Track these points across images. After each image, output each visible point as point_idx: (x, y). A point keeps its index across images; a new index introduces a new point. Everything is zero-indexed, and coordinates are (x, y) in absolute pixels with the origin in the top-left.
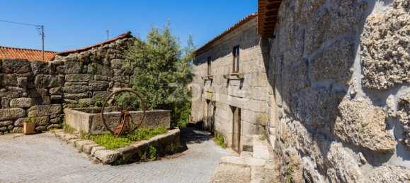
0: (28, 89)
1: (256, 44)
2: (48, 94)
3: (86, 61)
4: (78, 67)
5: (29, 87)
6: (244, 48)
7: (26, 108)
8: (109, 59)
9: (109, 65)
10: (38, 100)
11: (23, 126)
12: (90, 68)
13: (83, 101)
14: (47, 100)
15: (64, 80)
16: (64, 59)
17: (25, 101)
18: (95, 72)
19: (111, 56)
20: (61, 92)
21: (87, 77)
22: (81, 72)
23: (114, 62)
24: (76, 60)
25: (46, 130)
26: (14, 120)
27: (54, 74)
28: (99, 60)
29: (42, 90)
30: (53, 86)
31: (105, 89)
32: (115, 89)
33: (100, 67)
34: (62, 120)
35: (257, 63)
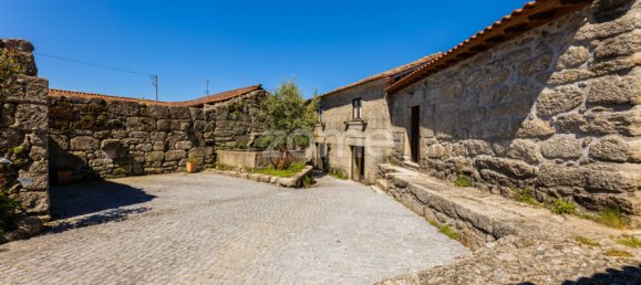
0: (189, 134)
1: (382, 97)
2: (203, 138)
3: (231, 109)
4: (225, 114)
5: (190, 132)
6: (366, 100)
7: (187, 150)
8: (248, 108)
9: (248, 113)
10: (196, 143)
11: (185, 166)
12: (234, 115)
13: (228, 144)
14: (202, 144)
15: (215, 126)
16: (212, 108)
17: (186, 144)
18: (237, 119)
19: (250, 105)
20: (213, 136)
21: (232, 123)
22: (228, 119)
23: (252, 110)
24: (224, 109)
25: (202, 169)
26: (178, 160)
27: (208, 120)
28: (241, 109)
29: (198, 134)
30: (208, 131)
31: (244, 133)
32: (253, 134)
33: (241, 115)
34: (215, 160)
35: (383, 111)
